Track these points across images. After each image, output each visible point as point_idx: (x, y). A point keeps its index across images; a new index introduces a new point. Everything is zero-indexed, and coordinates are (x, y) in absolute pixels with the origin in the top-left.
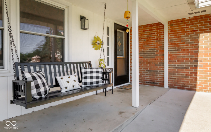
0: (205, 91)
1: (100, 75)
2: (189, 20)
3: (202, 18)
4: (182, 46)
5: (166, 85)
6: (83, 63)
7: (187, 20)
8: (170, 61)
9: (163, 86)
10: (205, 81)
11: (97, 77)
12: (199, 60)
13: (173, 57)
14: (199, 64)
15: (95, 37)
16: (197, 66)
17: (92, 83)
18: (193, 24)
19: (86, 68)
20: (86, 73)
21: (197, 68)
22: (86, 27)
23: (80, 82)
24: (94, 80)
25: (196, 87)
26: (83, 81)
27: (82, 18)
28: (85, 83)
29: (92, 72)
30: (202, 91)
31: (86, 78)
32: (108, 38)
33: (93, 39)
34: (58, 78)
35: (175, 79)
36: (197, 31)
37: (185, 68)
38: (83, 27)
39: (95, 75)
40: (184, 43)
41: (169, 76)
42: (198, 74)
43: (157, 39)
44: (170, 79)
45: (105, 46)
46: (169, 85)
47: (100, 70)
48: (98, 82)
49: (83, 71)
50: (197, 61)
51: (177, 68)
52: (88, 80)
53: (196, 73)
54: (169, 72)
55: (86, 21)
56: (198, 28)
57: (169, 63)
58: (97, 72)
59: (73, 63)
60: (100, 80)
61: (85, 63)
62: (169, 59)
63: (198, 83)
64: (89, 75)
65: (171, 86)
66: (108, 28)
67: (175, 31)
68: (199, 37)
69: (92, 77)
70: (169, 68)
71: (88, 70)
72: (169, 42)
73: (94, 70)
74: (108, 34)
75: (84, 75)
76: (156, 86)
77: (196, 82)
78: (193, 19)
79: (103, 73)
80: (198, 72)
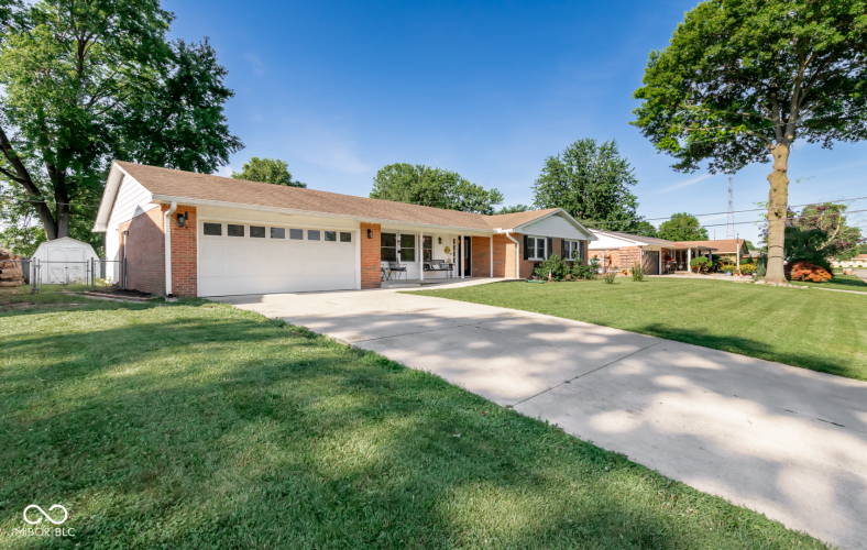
6: (440, 260)
11: (447, 267)
15: (446, 247)
17: (444, 269)
22: (442, 243)
24: (445, 267)
26: (441, 267)
27: (440, 239)
29: (444, 264)
32: (454, 246)
34: (433, 265)
38: (440, 243)
43: (487, 246)
45: (452, 251)
47: (448, 264)
48: (447, 269)
49: (441, 263)
55: (442, 240)
66: (454, 240)
74: (454, 244)
75: (441, 265)
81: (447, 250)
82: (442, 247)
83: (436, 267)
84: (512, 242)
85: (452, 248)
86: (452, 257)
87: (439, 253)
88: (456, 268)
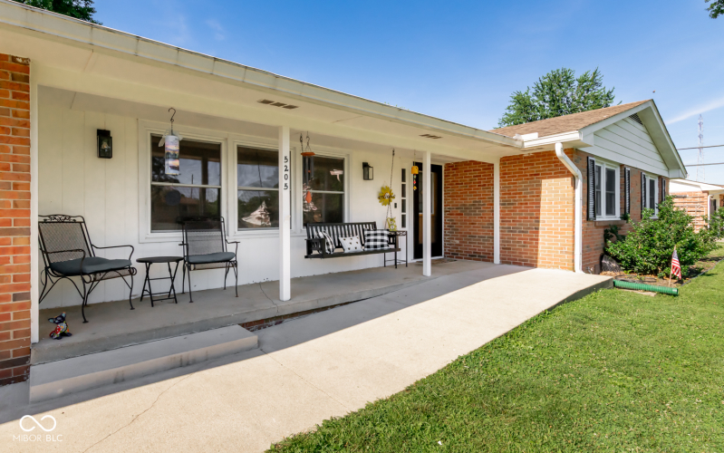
0: (549, 267)
1: (386, 238)
2: (528, 157)
3: (544, 156)
4: (520, 197)
5: (497, 259)
6: (366, 224)
7: (525, 158)
8: (503, 221)
9: (493, 261)
10: (549, 251)
11: (382, 241)
12: (541, 219)
13: (507, 214)
14: (540, 227)
15: (382, 188)
16: (537, 229)
17: (375, 247)
18: (533, 164)
19: (369, 230)
20: (369, 235)
21: (538, 232)
22: (370, 177)
23: (363, 245)
24: (379, 243)
25: (536, 262)
26: (366, 244)
27: (366, 166)
28: (368, 247)
29: (376, 235)
30: (544, 266)
31: (369, 241)
32: (403, 186)
33: (380, 190)
34: (341, 239)
35: (510, 249)
36: (538, 175)
37: (523, 232)
38: (366, 177)
39: (379, 237)
40: (521, 193)
41: (501, 245)
42: (540, 241)
43: (485, 185)
44: (503, 249)
45: (398, 199)
46: (501, 258)
47: (386, 232)
48: (382, 246)
49: (366, 233)
50: (539, 222)
51: (511, 231)
52: (372, 244)
53: (537, 240)
54: (501, 238)
55: (370, 169)
56: (540, 171)
57: (501, 224)
58: (382, 235)
59: (355, 224)
60: (385, 243)
61: (369, 224)
62: (501, 218)
63: (540, 255)
64: (372, 238)
65: (503, 261)
66: (403, 171)
67: (509, 173)
68: (541, 185)
69: (375, 240)
70: (501, 231)
71: (372, 232)
72: (501, 191)
73: (379, 232)
74: (403, 179)
75: (367, 238)
76: (483, 260)
77: (537, 254)
78: (532, 157)
79: (389, 236)
80: (540, 238)
81: (385, 197)
82: (372, 188)
83: (351, 243)
84: (563, 172)
85: (397, 191)
86: (397, 214)
87: (362, 203)
88: (406, 243)
